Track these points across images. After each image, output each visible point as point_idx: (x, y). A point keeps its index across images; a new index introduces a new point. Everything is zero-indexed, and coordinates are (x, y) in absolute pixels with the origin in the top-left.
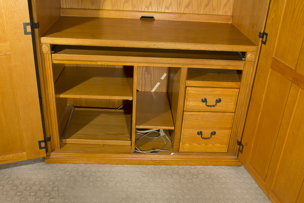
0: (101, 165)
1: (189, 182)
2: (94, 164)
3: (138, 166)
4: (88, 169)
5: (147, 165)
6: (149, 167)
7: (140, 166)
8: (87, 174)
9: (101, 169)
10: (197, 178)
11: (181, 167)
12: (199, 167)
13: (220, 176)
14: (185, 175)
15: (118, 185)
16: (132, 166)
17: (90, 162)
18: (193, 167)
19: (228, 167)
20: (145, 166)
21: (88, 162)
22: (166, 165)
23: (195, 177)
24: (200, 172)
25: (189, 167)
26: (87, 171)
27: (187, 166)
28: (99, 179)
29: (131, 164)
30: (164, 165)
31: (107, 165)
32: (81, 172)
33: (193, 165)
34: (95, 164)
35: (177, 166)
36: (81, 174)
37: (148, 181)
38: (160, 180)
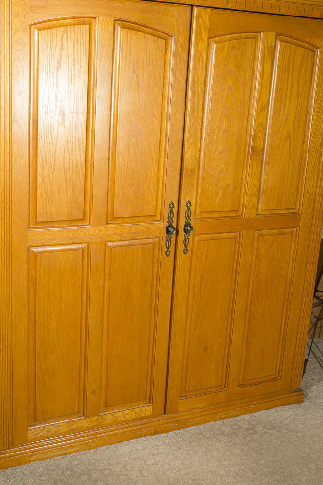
0: (91, 450)
1: (250, 441)
2: (79, 451)
3: (154, 437)
4: (77, 463)
5: (168, 432)
6: (172, 434)
7: (158, 436)
8: (79, 470)
9: (98, 457)
10: (255, 432)
11: (219, 422)
12: (247, 417)
13: (286, 422)
14: (234, 432)
15: (145, 473)
16: (144, 439)
17: (71, 450)
18: (238, 418)
19: (288, 407)
20: (165, 434)
21: (69, 451)
22: (196, 424)
23: (251, 431)
24: (254, 423)
25: (232, 419)
26: (77, 465)
27: (229, 419)
28: (106, 472)
29: (142, 437)
30: (193, 425)
31: (103, 447)
32: (67, 470)
33: (237, 416)
34: (81, 451)
35: (213, 423)
36: (69, 472)
37: (188, 454)
38: (205, 449)
